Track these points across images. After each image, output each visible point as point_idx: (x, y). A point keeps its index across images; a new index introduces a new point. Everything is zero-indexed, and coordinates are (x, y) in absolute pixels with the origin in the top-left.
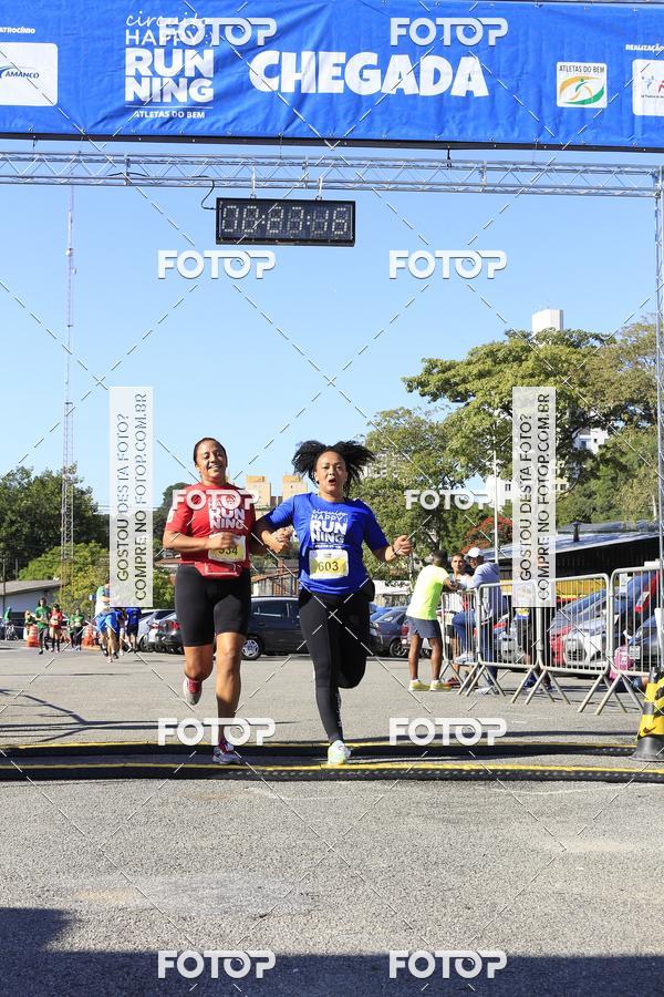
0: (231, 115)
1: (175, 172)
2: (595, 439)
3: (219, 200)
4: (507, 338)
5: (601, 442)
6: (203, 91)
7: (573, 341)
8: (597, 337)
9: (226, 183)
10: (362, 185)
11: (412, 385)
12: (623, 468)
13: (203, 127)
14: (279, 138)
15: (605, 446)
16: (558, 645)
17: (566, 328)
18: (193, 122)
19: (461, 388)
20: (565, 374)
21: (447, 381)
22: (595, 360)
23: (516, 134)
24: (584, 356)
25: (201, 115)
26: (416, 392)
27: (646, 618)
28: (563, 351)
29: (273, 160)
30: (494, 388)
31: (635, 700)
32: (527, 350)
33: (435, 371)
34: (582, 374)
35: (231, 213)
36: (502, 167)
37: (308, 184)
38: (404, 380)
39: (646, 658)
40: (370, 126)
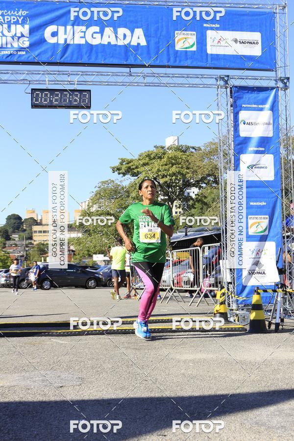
0: (37, 53)
1: (13, 77)
2: (193, 192)
3: (32, 89)
4: (155, 149)
5: (196, 193)
6: (25, 42)
7: (183, 150)
8: (193, 148)
9: (35, 82)
10: (94, 83)
11: (114, 169)
12: (206, 204)
13: (25, 58)
14: (58, 63)
15: (198, 195)
16: (180, 279)
17: (180, 144)
18: (20, 56)
19: (135, 171)
20: (180, 164)
21: (129, 168)
22: (193, 158)
23: (158, 62)
24: (188, 156)
25: (24, 53)
26: (116, 173)
27: (216, 266)
28: (179, 154)
29: (55, 73)
30: (149, 170)
31: (212, 300)
32: (164, 154)
33: (124, 163)
34: (187, 164)
35: (37, 95)
36: (153, 75)
37: (71, 83)
38: (111, 167)
39: (216, 283)
40: (96, 58)
